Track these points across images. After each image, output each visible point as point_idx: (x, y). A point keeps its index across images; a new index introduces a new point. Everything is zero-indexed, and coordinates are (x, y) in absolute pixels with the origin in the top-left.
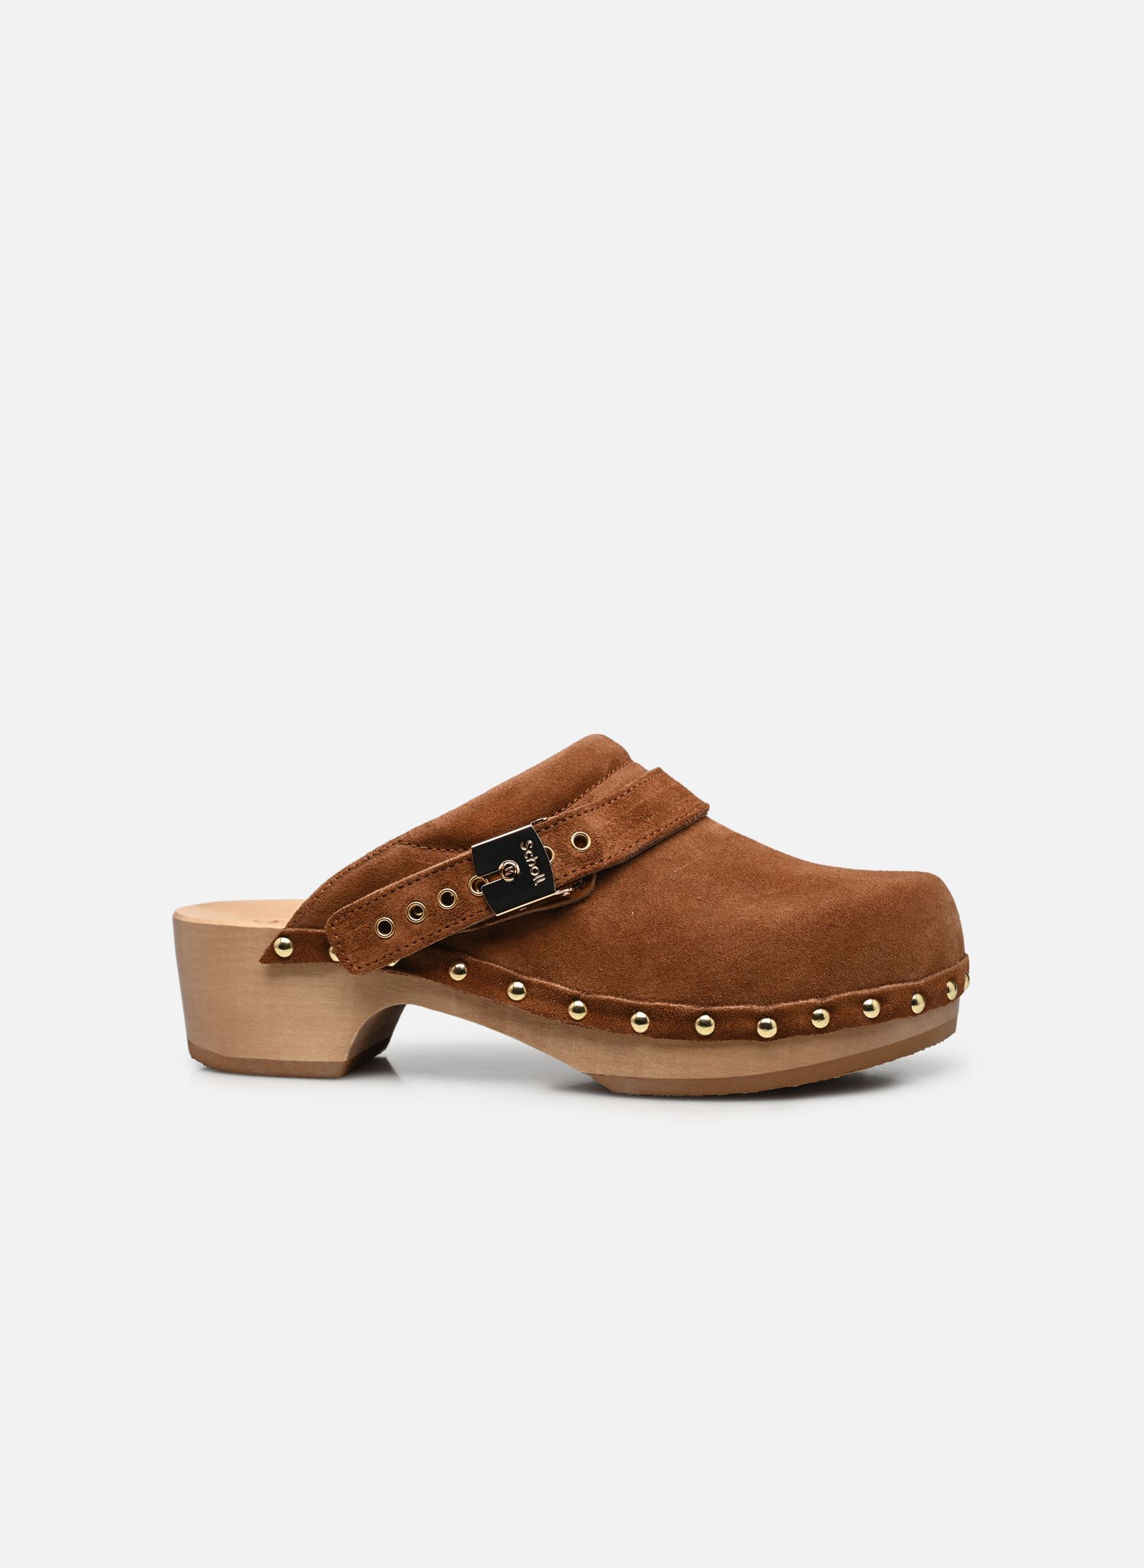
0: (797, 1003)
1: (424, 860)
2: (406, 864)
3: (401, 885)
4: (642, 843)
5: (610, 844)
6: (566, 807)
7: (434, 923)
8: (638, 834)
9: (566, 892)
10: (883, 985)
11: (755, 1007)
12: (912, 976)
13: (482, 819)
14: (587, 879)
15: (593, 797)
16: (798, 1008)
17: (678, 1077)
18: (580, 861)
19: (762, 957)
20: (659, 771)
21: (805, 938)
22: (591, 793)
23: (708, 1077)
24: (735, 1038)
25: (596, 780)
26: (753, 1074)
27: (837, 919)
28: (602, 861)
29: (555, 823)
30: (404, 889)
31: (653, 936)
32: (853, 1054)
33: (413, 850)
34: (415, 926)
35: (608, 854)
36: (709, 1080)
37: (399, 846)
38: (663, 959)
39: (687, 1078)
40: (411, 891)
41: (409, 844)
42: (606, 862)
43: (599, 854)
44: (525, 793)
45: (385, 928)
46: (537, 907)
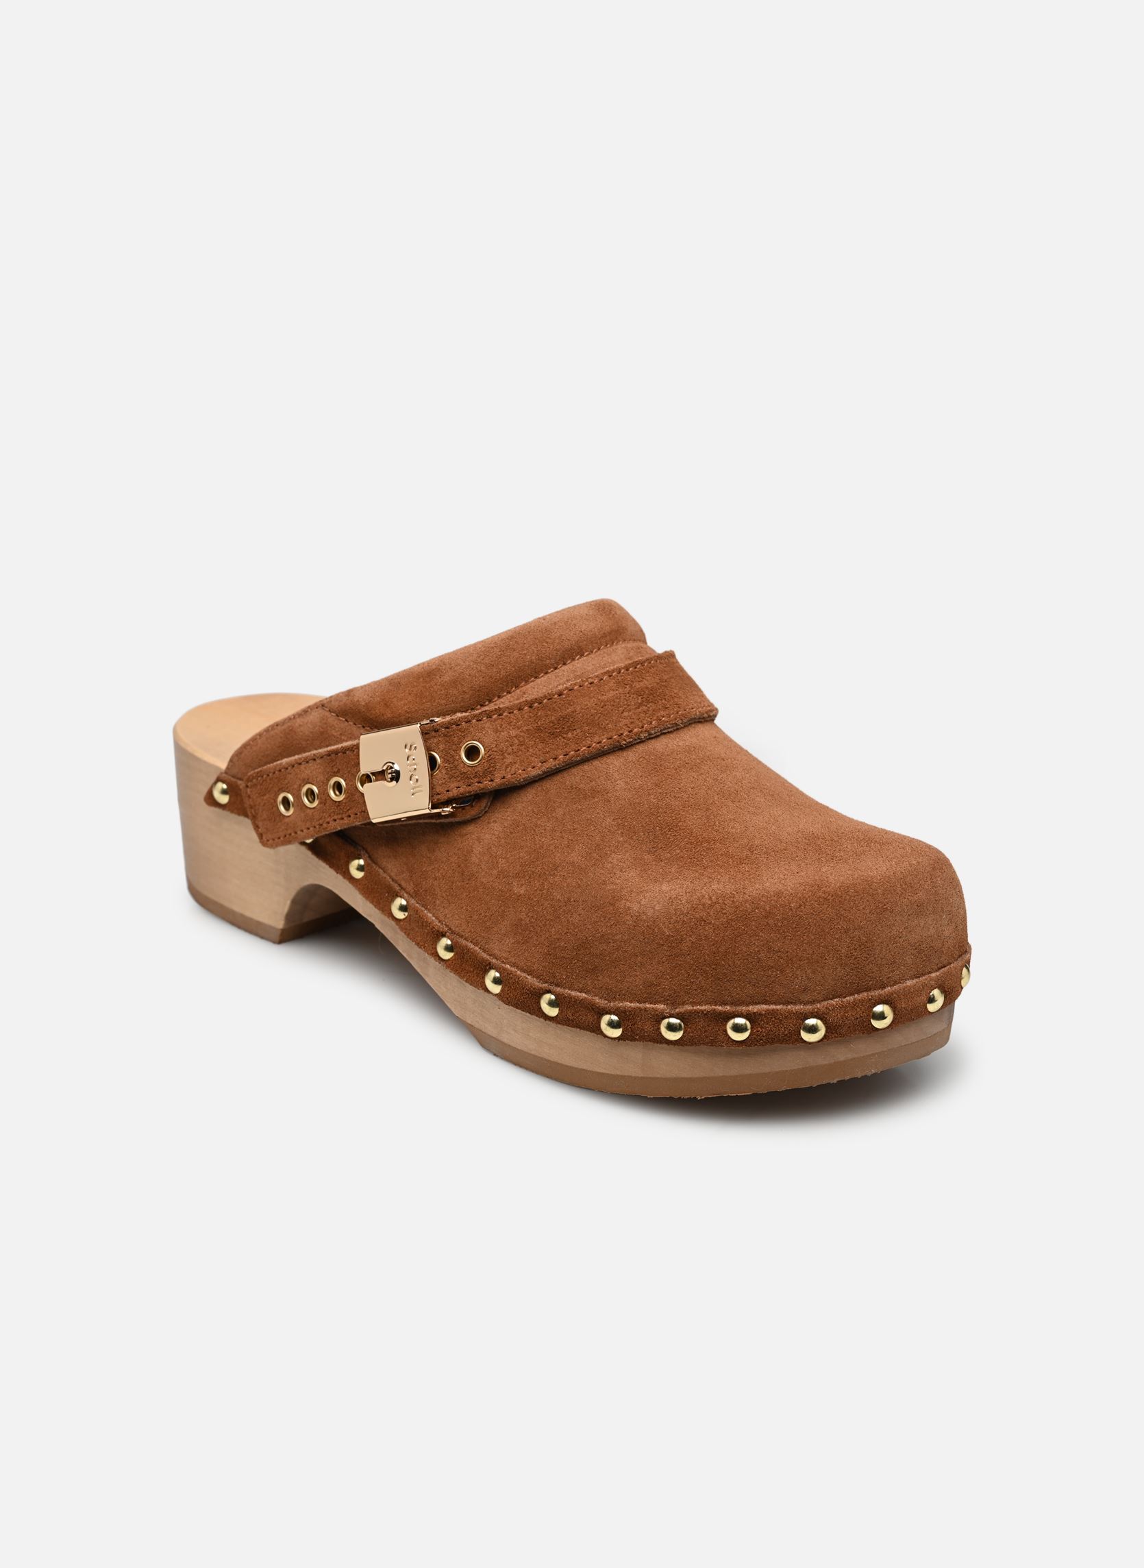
0: (642, 1005)
1: (339, 733)
2: (322, 733)
3: (299, 762)
4: (551, 764)
5: (509, 759)
6: (490, 701)
7: (323, 812)
8: (548, 752)
9: (448, 809)
10: (756, 1004)
11: (597, 1000)
12: (806, 998)
13: (395, 700)
14: (477, 797)
15: (524, 693)
16: (643, 1012)
17: (533, 1052)
18: (465, 777)
19: (615, 941)
20: (670, 656)
21: (666, 930)
22: (524, 688)
23: (560, 1062)
24: (580, 1028)
25: (538, 673)
26: (603, 1071)
27: (711, 914)
28: (492, 781)
29: (447, 726)
30: (302, 767)
31: (522, 885)
32: (721, 1075)
33: (332, 719)
34: (309, 810)
35: (503, 773)
36: (562, 1065)
37: (320, 710)
38: (523, 916)
39: (542, 1056)
40: (306, 771)
41: (329, 711)
42: (498, 781)
43: (490, 772)
44: (446, 678)
45: (286, 802)
46: (420, 819)
